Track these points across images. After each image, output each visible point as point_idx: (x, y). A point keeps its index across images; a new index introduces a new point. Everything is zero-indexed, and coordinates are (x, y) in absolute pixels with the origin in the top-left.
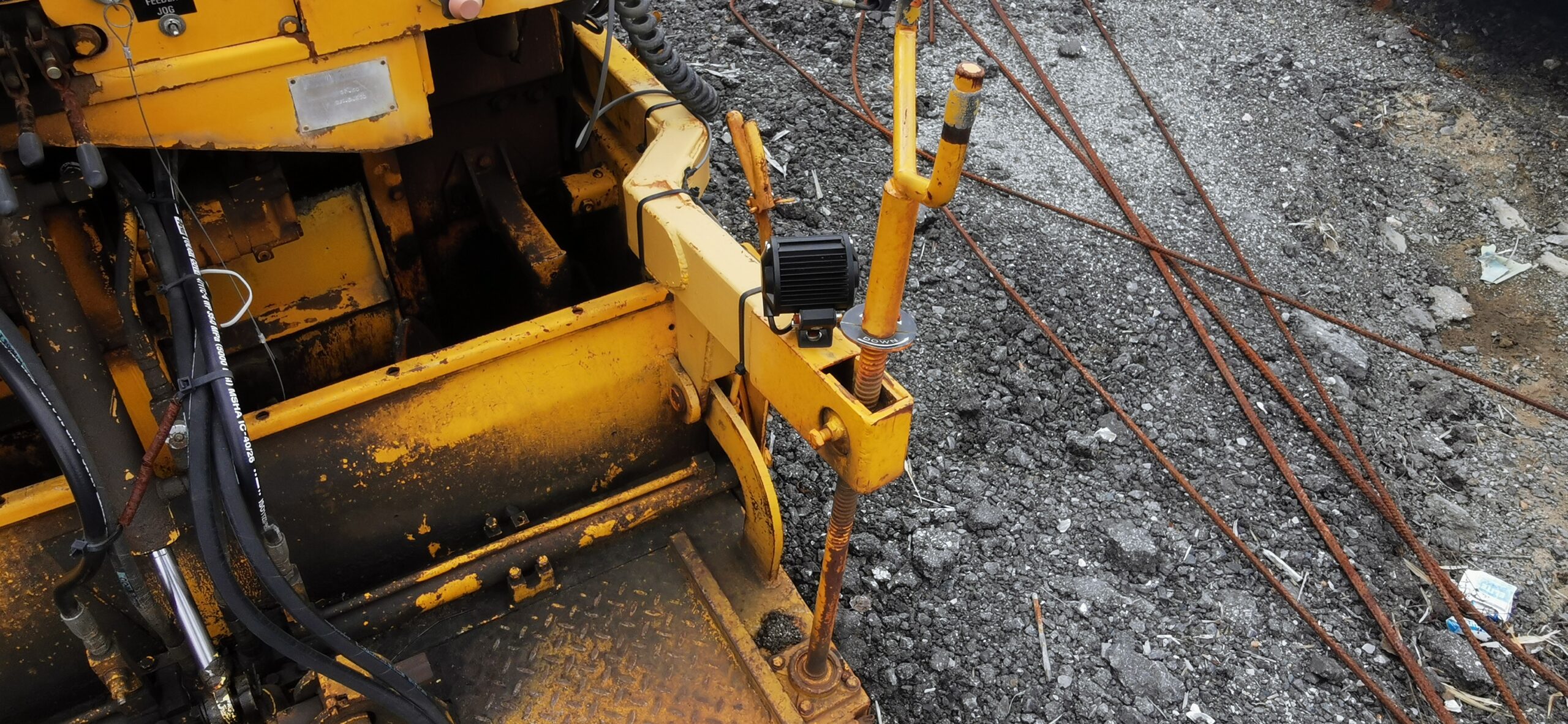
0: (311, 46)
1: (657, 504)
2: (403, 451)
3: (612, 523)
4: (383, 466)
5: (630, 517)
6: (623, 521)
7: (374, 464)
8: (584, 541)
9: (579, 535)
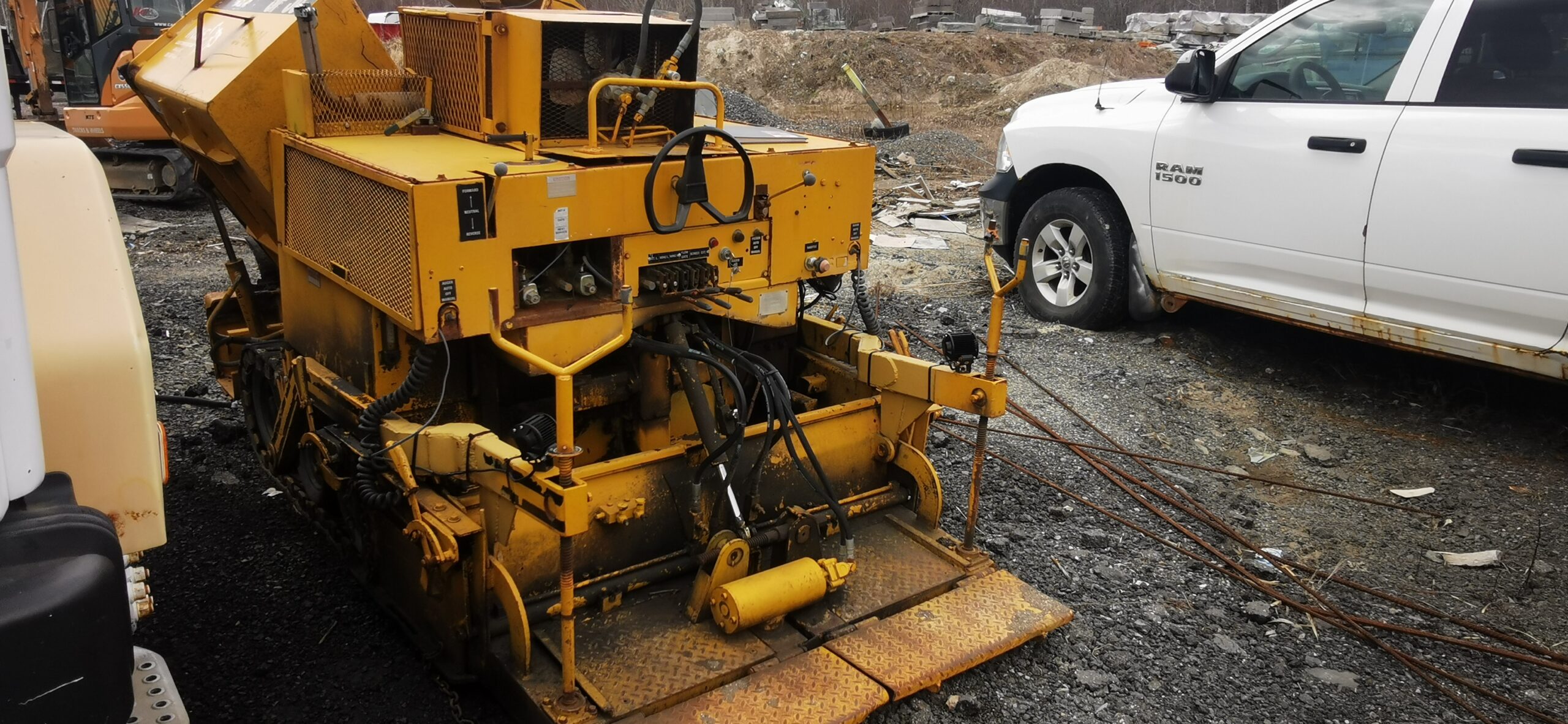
0: (770, 281)
1: (877, 501)
2: (780, 459)
3: (860, 506)
4: (774, 464)
5: (867, 505)
6: (864, 507)
7: (771, 463)
8: (850, 513)
9: (848, 510)
